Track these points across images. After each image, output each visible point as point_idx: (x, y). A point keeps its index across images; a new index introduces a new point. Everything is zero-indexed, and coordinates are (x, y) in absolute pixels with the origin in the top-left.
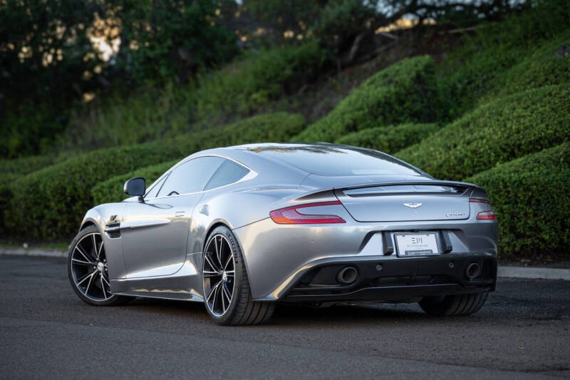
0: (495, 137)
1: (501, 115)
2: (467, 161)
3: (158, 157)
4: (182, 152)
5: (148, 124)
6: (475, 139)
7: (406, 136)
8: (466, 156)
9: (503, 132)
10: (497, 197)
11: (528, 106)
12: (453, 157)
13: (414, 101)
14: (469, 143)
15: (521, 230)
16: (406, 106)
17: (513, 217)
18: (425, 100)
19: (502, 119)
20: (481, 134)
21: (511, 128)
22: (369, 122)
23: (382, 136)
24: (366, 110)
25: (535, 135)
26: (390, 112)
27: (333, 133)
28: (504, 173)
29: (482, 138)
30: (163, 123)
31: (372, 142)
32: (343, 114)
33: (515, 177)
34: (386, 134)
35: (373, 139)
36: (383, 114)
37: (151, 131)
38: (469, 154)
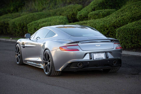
0: (129, 15)
1: (131, 9)
2: (121, 21)
3: (45, 16)
4: (51, 14)
5: (45, 5)
6: (124, 15)
7: (107, 13)
8: (121, 20)
9: (131, 14)
10: (127, 33)
11: (138, 6)
12: (118, 20)
13: (110, 2)
14: (122, 16)
15: (133, 42)
16: (108, 3)
17: (131, 38)
18: (113, 2)
19: (131, 10)
20: (125, 14)
21: (133, 13)
22: (98, 8)
23: (101, 13)
24: (98, 5)
25: (139, 15)
26: (104, 5)
27: (89, 11)
28: (130, 26)
29: (125, 15)
30: (48, 5)
31: (98, 14)
32: (92, 6)
33: (132, 28)
34: (102, 12)
35: (99, 13)
36: (102, 6)
37: (45, 7)
38: (122, 19)
